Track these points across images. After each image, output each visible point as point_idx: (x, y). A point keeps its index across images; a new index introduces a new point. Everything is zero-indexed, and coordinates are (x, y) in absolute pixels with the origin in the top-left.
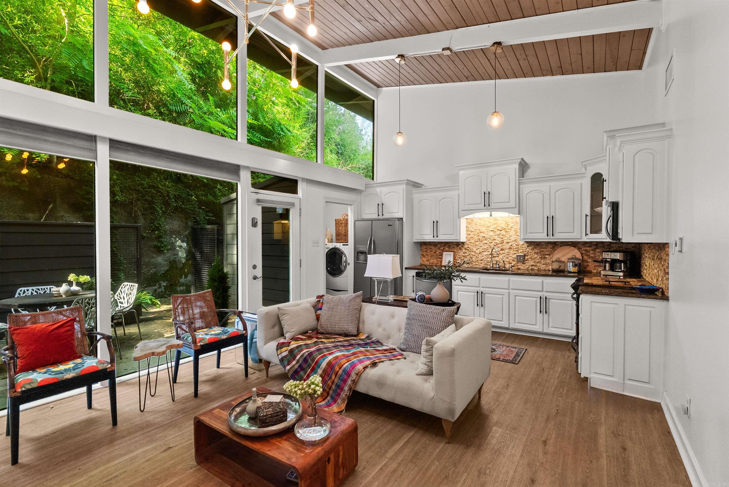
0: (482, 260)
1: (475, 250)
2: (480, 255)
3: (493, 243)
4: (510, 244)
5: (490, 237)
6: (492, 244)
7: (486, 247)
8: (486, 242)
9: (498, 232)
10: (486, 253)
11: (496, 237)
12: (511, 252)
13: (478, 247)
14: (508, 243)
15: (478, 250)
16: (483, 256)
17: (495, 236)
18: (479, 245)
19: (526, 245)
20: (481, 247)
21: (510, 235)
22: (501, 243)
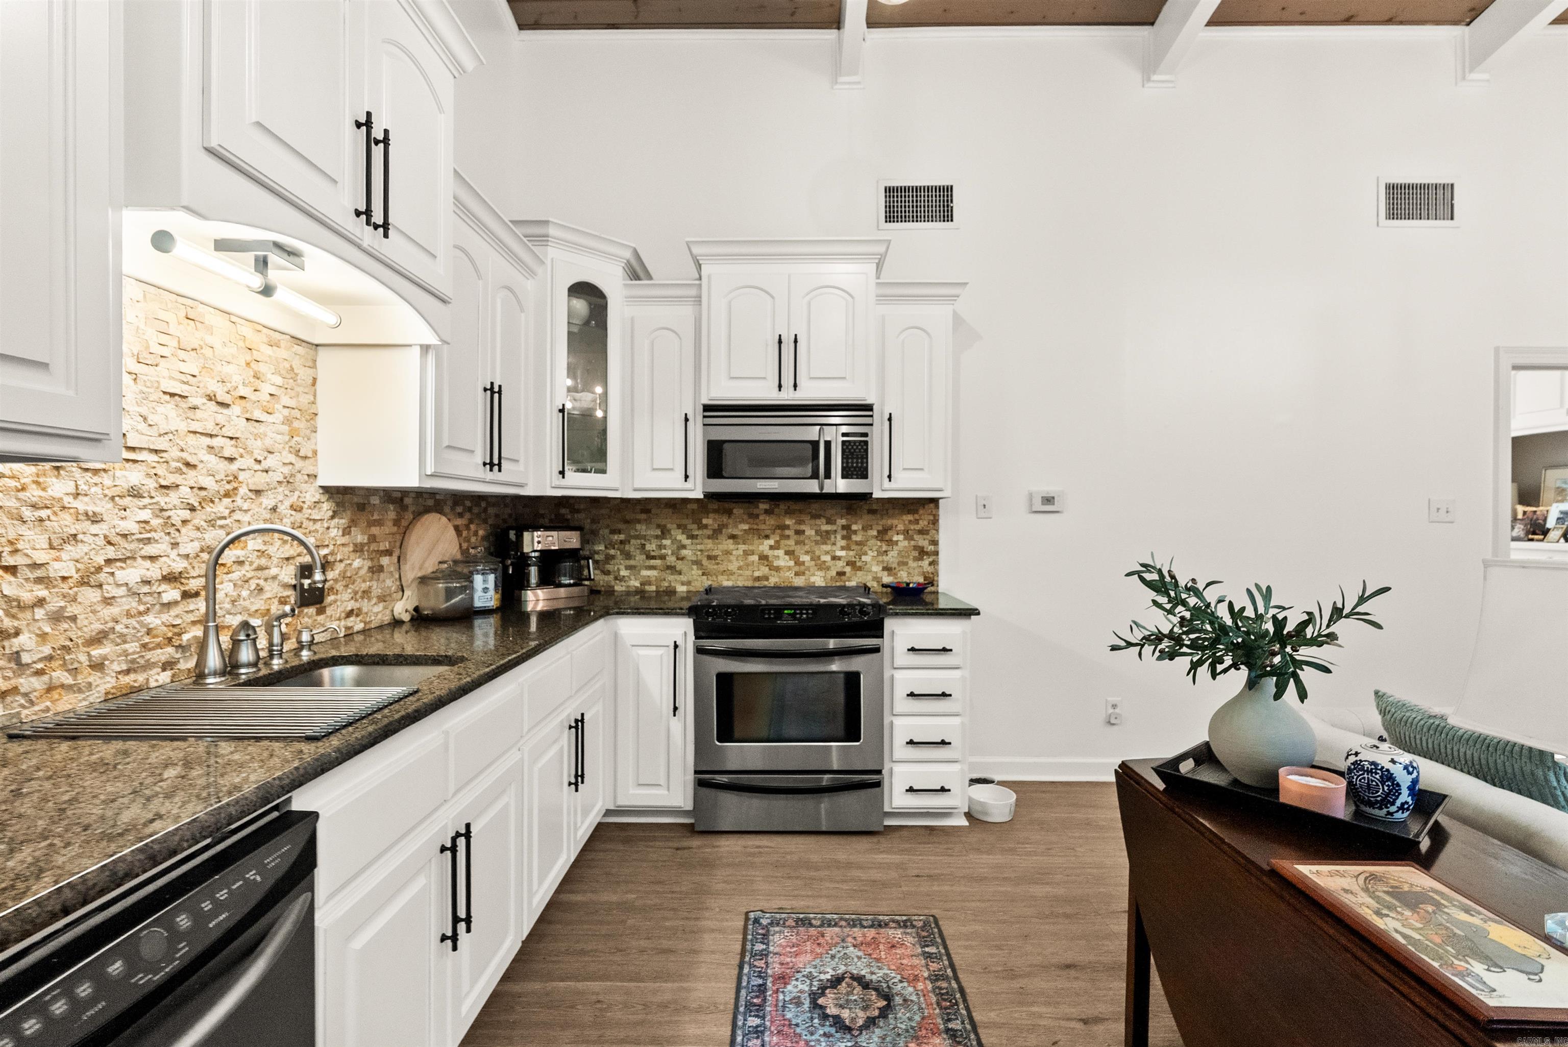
0: (98, 639)
1: (40, 557)
2: (90, 595)
3: (184, 490)
4: (268, 501)
5: (161, 444)
6: (173, 498)
7: (130, 526)
8: (134, 476)
9: (209, 416)
10: (131, 574)
11: (197, 449)
12: (271, 550)
13: (66, 523)
14: (258, 492)
15: (71, 551)
16: (108, 601)
17: (192, 440)
18: (81, 505)
19: (327, 507)
20: (95, 519)
21: (268, 442)
22: (227, 495)
